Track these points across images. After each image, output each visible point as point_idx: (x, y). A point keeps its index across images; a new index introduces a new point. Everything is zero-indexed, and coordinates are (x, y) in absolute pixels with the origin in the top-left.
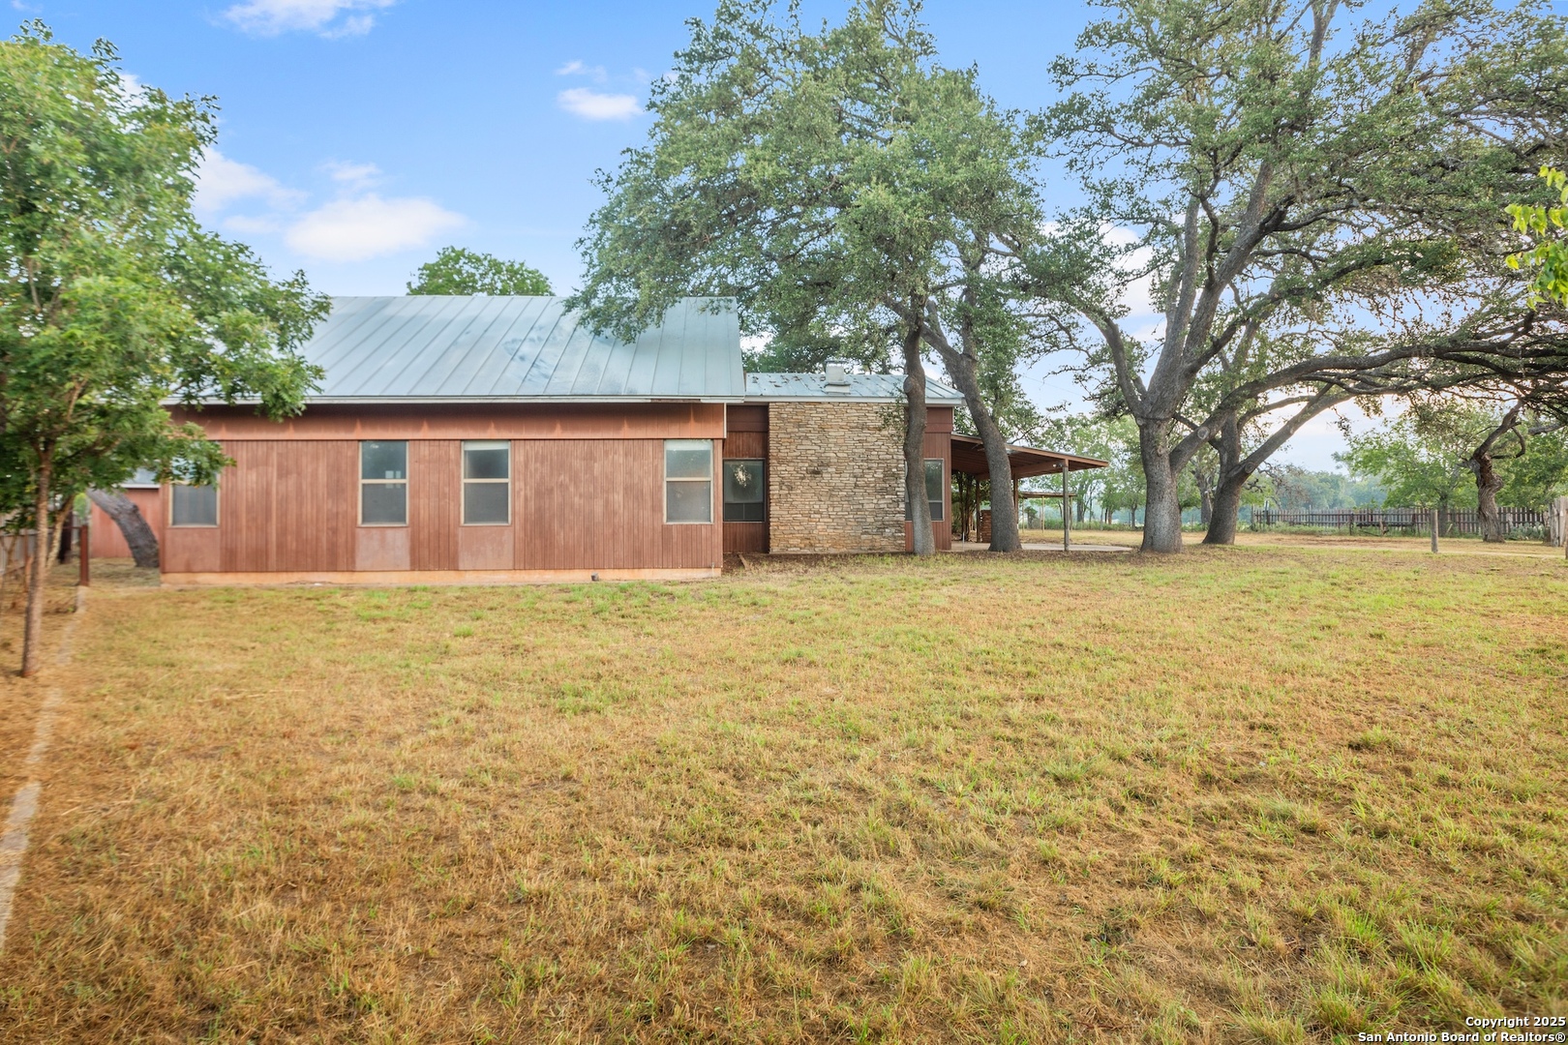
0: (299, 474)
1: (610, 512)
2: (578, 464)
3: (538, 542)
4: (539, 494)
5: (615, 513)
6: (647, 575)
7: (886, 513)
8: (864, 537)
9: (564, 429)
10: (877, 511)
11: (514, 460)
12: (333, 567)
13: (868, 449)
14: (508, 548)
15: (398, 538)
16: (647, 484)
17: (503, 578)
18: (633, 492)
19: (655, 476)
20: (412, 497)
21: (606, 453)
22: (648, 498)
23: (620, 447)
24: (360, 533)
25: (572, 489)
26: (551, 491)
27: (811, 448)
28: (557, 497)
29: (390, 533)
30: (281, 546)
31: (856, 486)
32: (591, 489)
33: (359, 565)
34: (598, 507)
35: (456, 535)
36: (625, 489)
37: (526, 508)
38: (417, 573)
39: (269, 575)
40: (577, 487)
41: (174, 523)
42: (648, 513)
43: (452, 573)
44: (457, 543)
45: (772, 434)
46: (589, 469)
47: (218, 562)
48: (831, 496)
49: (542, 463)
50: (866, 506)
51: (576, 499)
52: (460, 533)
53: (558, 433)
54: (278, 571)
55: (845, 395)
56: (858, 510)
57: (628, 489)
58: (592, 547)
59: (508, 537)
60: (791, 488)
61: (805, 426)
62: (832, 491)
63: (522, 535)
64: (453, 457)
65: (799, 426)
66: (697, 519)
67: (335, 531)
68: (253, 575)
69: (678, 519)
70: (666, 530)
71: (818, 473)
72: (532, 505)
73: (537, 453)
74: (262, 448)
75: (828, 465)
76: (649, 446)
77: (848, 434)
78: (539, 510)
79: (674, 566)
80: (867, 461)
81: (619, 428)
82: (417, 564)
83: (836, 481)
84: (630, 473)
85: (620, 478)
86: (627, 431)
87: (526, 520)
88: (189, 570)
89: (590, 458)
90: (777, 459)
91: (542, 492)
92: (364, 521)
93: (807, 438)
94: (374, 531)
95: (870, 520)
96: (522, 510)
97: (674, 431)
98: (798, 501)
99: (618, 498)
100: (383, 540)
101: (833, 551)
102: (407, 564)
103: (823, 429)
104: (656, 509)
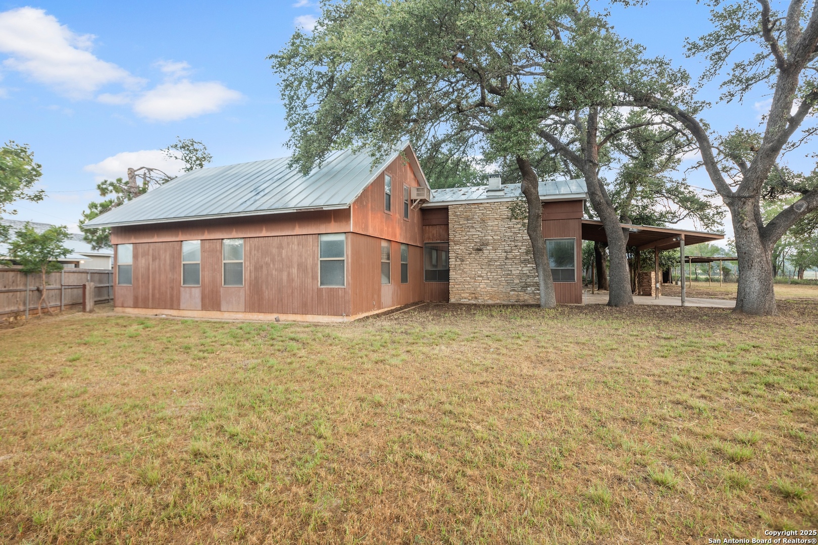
0: (159, 259)
1: (290, 280)
2: (275, 251)
3: (256, 296)
4: (256, 269)
5: (293, 280)
6: (310, 318)
7: (528, 276)
8: (512, 293)
9: (267, 230)
10: (521, 275)
11: (245, 250)
12: (172, 308)
13: (515, 233)
14: (242, 300)
15: (197, 292)
16: (310, 262)
17: (241, 316)
18: (302, 267)
19: (314, 257)
20: (202, 271)
21: (288, 244)
22: (310, 271)
23: (295, 239)
24: (182, 289)
25: (271, 266)
26: (262, 267)
27: (476, 234)
28: (265, 271)
29: (193, 289)
30: (153, 295)
31: (507, 258)
32: (281, 266)
33: (182, 306)
34: (285, 277)
35: (220, 292)
36: (298, 265)
37: (250, 277)
38: (204, 312)
39: (150, 310)
40: (274, 264)
41: (119, 284)
42: (310, 280)
43: (219, 312)
44: (220, 296)
45: (450, 226)
46: (280, 254)
47: (132, 303)
48: (489, 265)
49: (258, 251)
50: (514, 272)
51: (274, 272)
52: (222, 290)
53: (264, 233)
54: (152, 308)
55: (498, 197)
56: (508, 274)
57: (300, 266)
58: (282, 300)
59: (242, 293)
60: (463, 261)
61: (472, 219)
62: (490, 262)
63: (249, 293)
64: (218, 249)
65: (468, 220)
66: (337, 284)
67: (172, 288)
68: (144, 309)
69: (326, 284)
70: (320, 290)
71: (480, 250)
72: (253, 274)
73: (255, 246)
74: (146, 246)
75: (487, 245)
76: (310, 238)
77: (501, 223)
78: (256, 278)
79: (324, 314)
80: (514, 241)
81: (294, 229)
82: (204, 308)
83: (492, 255)
84: (300, 256)
85: (295, 259)
86: (298, 230)
87: (250, 284)
88: (123, 307)
89: (280, 247)
90: (454, 241)
91: (258, 268)
92: (184, 283)
93: (473, 227)
94: (187, 289)
95: (517, 281)
96: (249, 278)
97: (322, 229)
98: (467, 268)
99: (295, 271)
100: (191, 293)
101: (490, 302)
102: (200, 308)
103: (483, 221)
104: (314, 278)
